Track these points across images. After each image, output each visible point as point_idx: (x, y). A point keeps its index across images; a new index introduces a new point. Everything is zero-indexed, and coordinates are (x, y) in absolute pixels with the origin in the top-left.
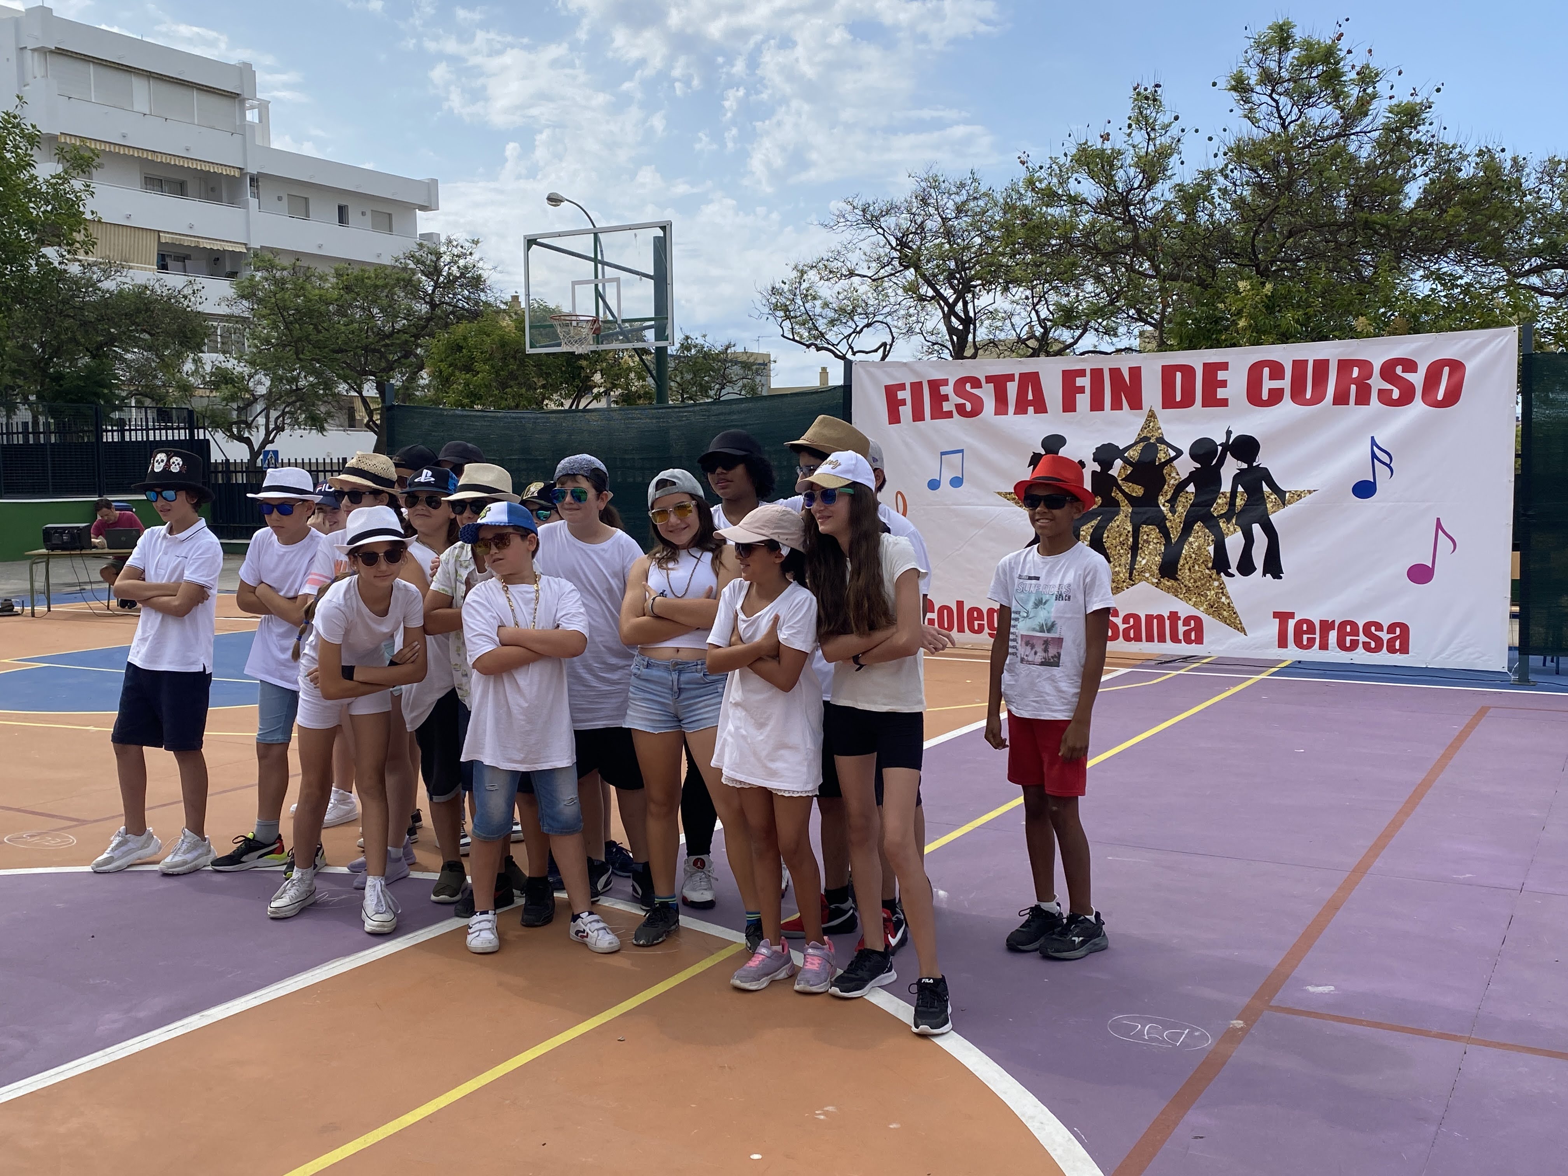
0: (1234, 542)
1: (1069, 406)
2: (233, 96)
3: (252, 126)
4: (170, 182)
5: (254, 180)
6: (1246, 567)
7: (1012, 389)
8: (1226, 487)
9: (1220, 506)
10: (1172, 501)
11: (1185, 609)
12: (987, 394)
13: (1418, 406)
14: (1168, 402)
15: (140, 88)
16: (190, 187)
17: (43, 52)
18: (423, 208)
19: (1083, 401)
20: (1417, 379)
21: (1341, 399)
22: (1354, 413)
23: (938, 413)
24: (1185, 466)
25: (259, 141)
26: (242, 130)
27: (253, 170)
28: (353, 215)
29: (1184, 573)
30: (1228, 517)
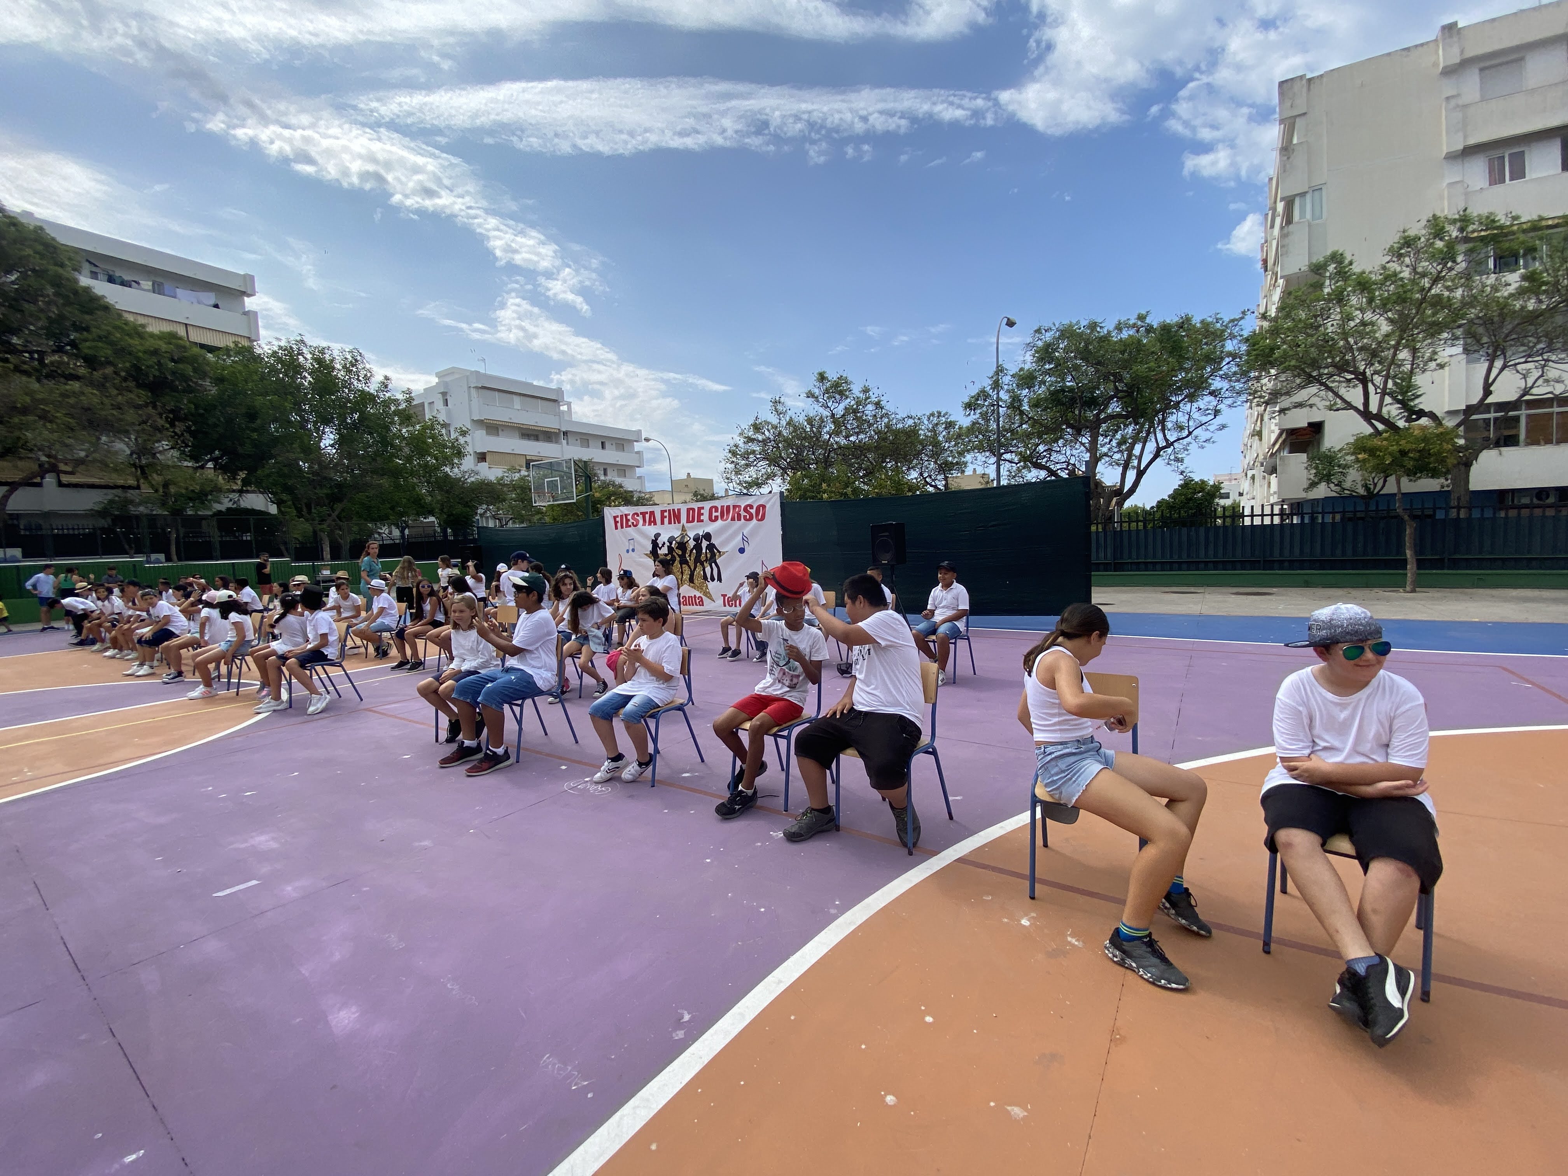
0: (708, 570)
1: (662, 523)
2: (555, 401)
3: (563, 412)
4: (533, 435)
5: (565, 433)
6: (713, 579)
7: (647, 516)
8: (704, 551)
9: (703, 558)
10: (690, 556)
11: (698, 594)
12: (640, 518)
13: (754, 521)
14: (688, 521)
15: (517, 399)
16: (541, 436)
17: (476, 387)
18: (637, 441)
19: (666, 520)
20: (753, 511)
21: (733, 519)
22: (738, 524)
23: (628, 526)
24: (692, 543)
25: (566, 418)
26: (560, 414)
27: (564, 429)
28: (607, 445)
29: (696, 581)
30: (706, 561)
